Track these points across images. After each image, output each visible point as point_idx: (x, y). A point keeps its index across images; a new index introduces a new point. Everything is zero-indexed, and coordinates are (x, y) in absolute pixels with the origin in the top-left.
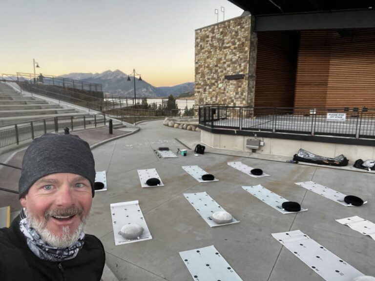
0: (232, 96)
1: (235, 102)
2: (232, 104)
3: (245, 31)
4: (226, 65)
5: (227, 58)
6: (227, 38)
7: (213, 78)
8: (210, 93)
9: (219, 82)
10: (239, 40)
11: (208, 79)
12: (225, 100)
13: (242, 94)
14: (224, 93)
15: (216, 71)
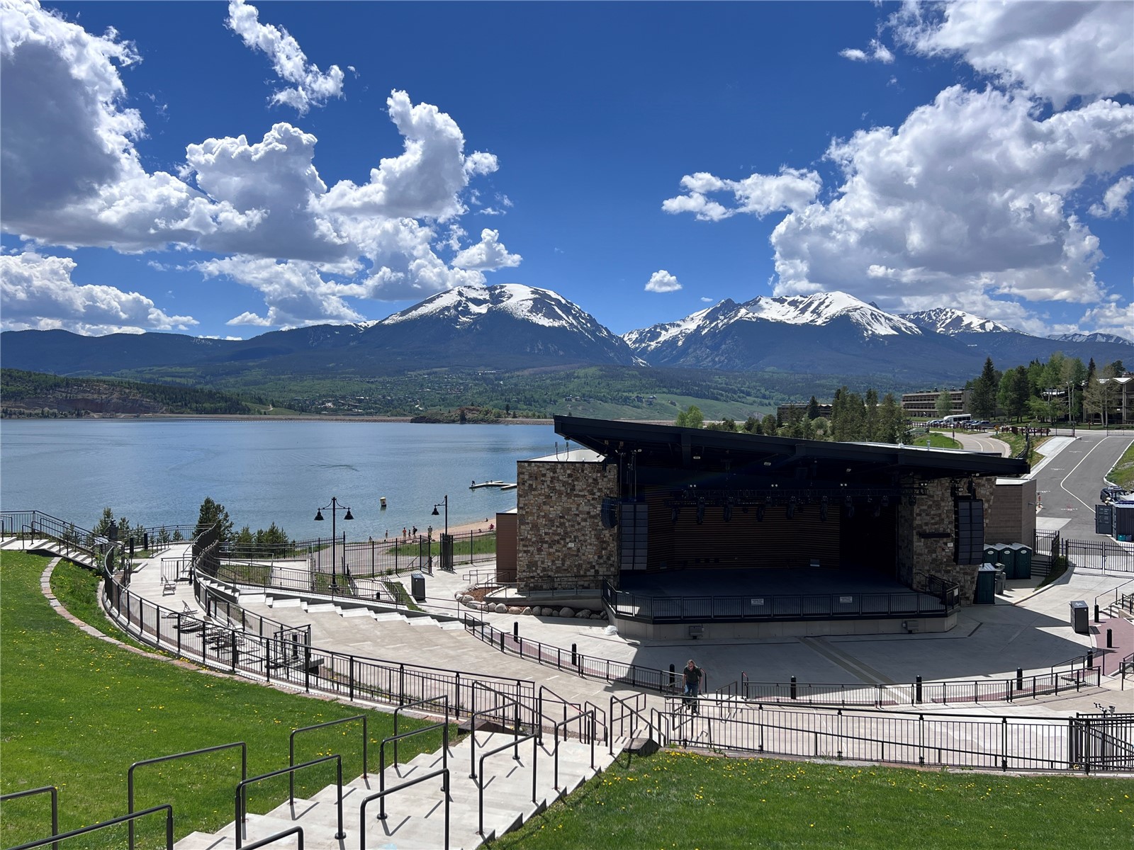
0: (591, 560)
1: (597, 568)
2: (593, 571)
3: (609, 480)
4: (579, 519)
5: (581, 509)
6: (579, 485)
7: (555, 533)
8: (550, 554)
9: (568, 540)
10: (600, 490)
11: (546, 534)
12: (580, 566)
13: (608, 558)
14: (577, 555)
15: (562, 525)
